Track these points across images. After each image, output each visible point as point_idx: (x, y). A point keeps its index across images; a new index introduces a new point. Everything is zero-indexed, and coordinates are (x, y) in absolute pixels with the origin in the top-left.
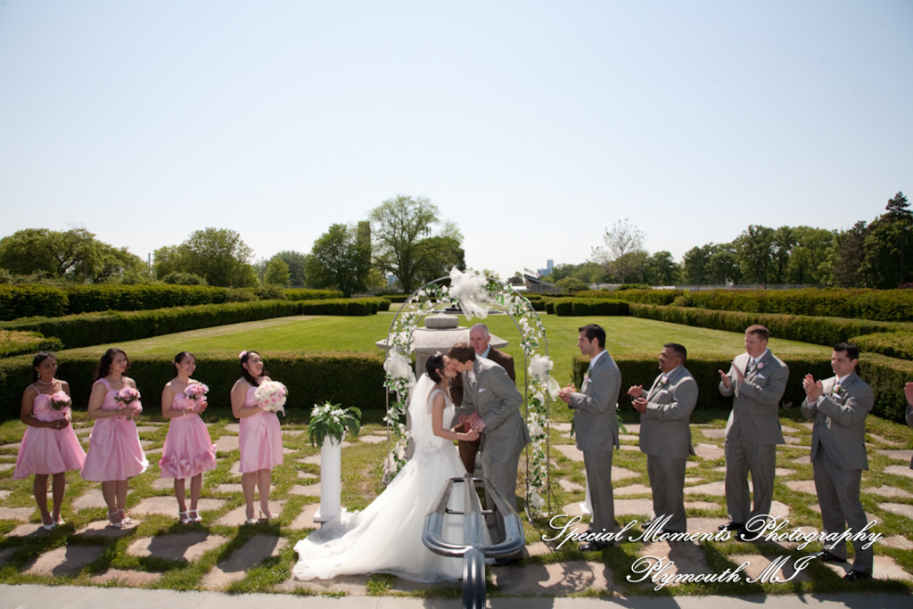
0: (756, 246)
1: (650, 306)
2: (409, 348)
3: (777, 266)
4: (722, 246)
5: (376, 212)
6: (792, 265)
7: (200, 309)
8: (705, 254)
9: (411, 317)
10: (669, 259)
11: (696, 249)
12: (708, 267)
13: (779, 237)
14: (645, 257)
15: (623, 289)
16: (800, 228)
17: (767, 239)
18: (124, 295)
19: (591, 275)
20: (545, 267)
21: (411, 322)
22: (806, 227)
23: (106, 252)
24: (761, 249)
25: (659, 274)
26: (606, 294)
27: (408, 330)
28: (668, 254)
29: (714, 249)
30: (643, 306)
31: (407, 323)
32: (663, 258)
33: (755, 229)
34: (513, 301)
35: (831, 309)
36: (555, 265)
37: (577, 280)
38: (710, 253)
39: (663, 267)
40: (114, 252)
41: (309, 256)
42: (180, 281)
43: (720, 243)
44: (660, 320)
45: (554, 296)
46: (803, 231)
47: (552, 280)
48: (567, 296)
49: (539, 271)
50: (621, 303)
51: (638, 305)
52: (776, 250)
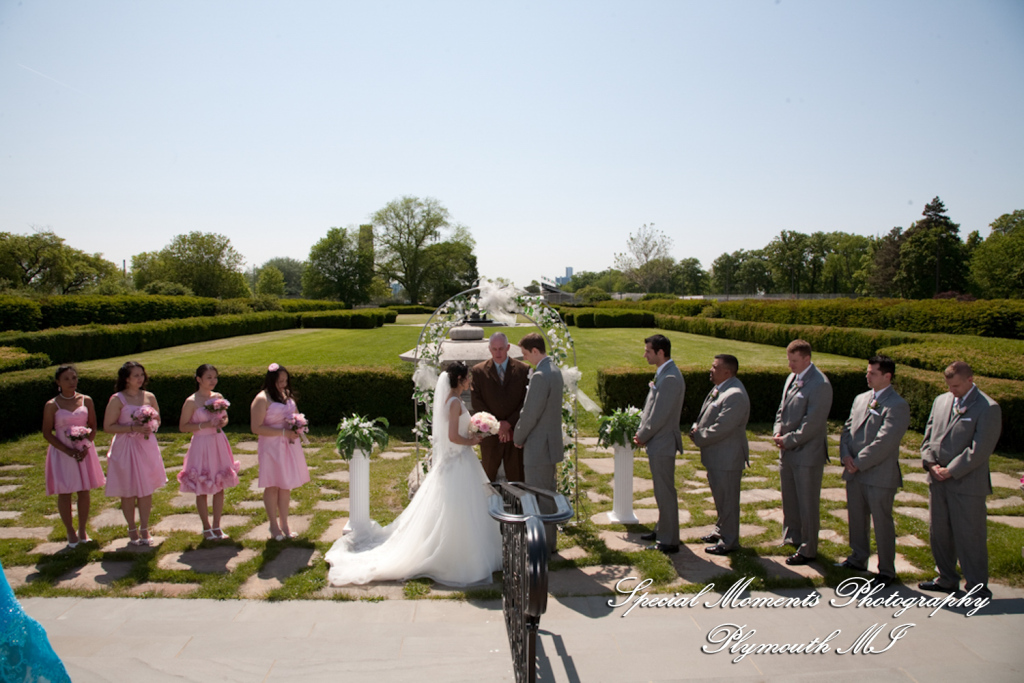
0: (788, 253)
1: (677, 317)
2: (438, 360)
3: (810, 274)
4: (754, 253)
5: (379, 214)
6: (825, 274)
7: (191, 321)
8: (735, 261)
9: (439, 329)
10: (697, 266)
11: (726, 257)
12: (739, 276)
13: (812, 243)
14: (671, 265)
15: (647, 298)
16: (835, 234)
17: (800, 246)
18: (103, 307)
19: (613, 284)
20: (564, 275)
21: (440, 333)
22: (841, 233)
23: (77, 259)
24: (794, 257)
25: (687, 283)
26: (630, 304)
27: (436, 342)
28: (696, 262)
29: (744, 256)
30: (669, 317)
31: (436, 335)
32: (691, 265)
33: (788, 235)
34: (542, 312)
35: (864, 320)
36: (574, 273)
37: (598, 289)
38: (741, 260)
39: (690, 276)
40: (86, 258)
41: (305, 263)
42: (163, 291)
43: (750, 249)
44: (687, 332)
45: (573, 306)
46: (838, 237)
47: (571, 289)
48: (587, 306)
49: (558, 280)
50: (646, 315)
51: (664, 316)
52: (810, 257)
